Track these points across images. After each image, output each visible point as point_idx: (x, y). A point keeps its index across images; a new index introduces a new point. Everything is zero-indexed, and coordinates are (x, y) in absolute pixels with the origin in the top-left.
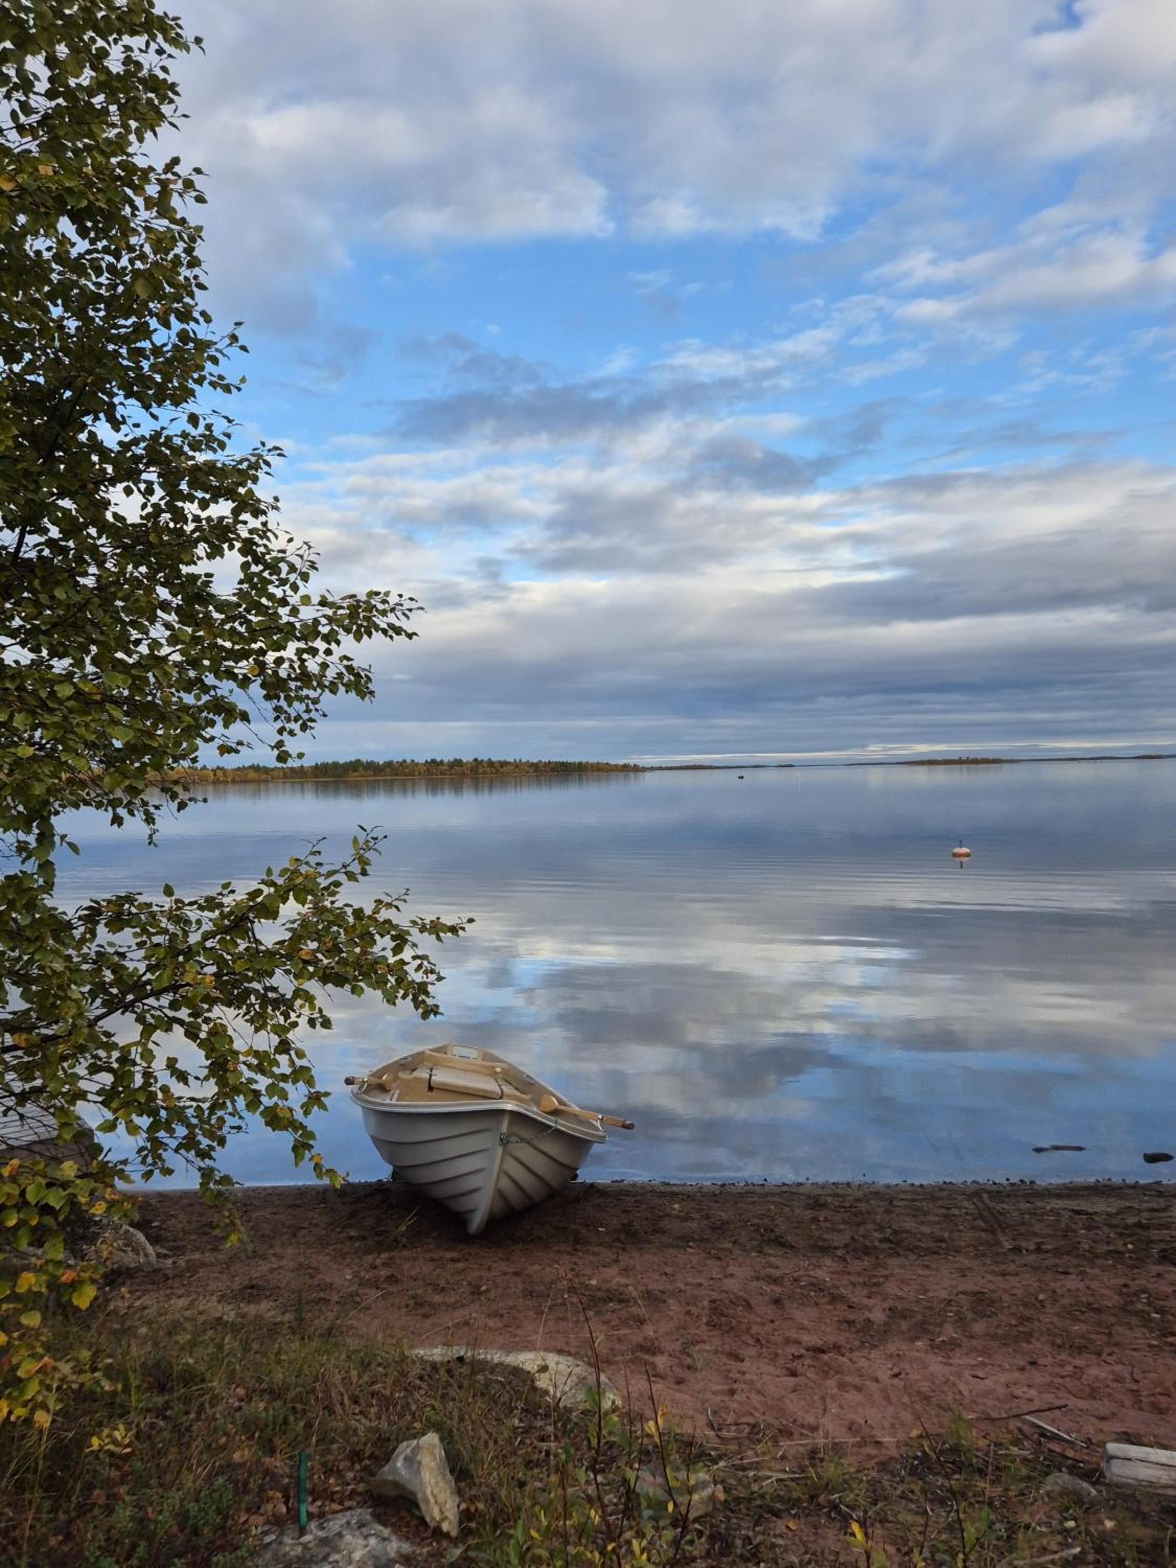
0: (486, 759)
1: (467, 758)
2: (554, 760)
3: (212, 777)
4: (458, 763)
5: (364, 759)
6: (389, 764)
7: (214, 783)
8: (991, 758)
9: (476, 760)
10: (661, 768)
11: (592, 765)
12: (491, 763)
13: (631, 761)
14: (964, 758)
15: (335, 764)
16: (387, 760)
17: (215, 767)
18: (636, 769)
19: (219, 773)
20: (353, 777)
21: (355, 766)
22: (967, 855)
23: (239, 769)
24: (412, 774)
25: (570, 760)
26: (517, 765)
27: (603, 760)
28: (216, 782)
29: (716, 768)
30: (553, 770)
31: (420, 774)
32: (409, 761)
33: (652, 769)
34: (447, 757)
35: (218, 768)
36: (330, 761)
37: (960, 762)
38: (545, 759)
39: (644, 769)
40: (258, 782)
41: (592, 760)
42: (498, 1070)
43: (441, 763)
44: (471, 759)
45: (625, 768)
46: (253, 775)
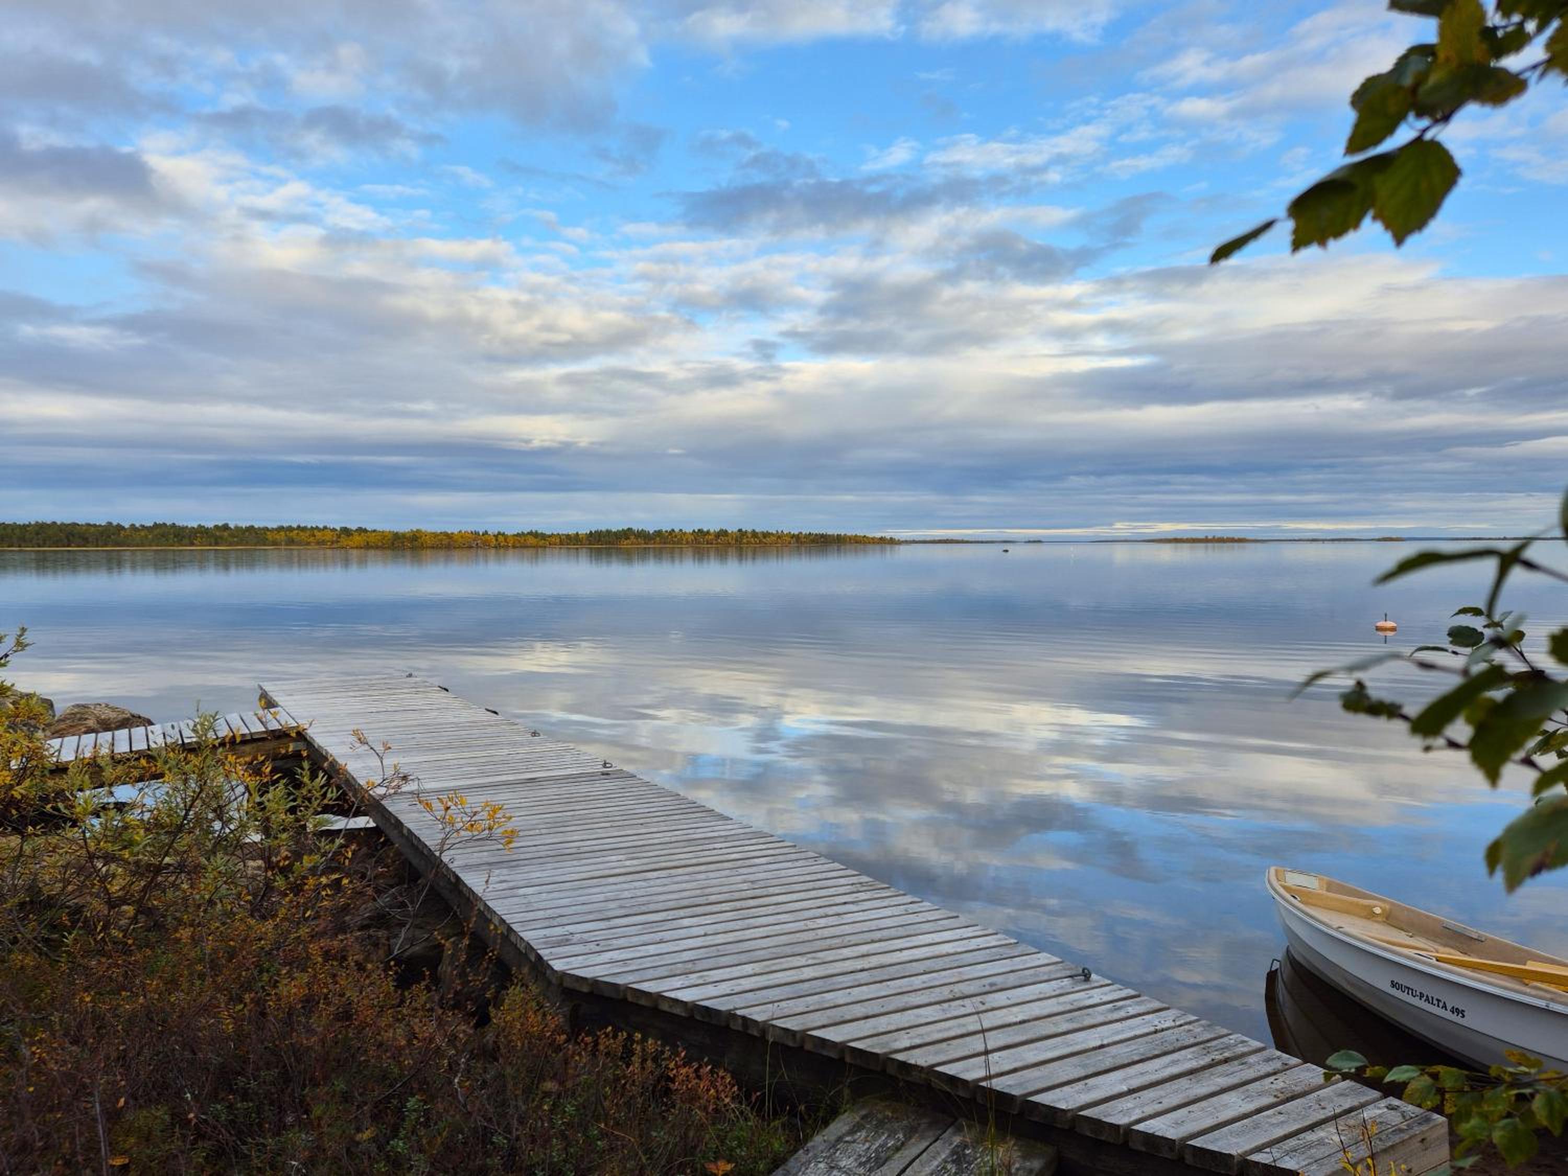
0: (750, 530)
1: (732, 529)
2: (815, 532)
3: (494, 543)
4: (723, 533)
5: (636, 527)
6: (659, 533)
7: (496, 547)
8: (1236, 537)
9: (740, 530)
10: (914, 542)
11: (850, 538)
12: (754, 534)
13: (888, 534)
14: (1210, 537)
15: (609, 532)
16: (657, 529)
17: (496, 533)
18: (892, 542)
19: (501, 538)
20: (625, 545)
21: (627, 534)
22: (1393, 629)
23: (518, 535)
24: (680, 542)
25: (830, 532)
26: (779, 536)
27: (860, 533)
28: (498, 547)
29: (967, 542)
30: (813, 541)
31: (687, 543)
32: (677, 530)
33: (906, 542)
34: (714, 528)
35: (499, 533)
36: (604, 529)
37: (1206, 540)
38: (805, 531)
39: (900, 543)
40: (536, 547)
41: (850, 533)
42: (1378, 910)
43: (708, 532)
44: (735, 530)
45: (882, 540)
46: (531, 541)
